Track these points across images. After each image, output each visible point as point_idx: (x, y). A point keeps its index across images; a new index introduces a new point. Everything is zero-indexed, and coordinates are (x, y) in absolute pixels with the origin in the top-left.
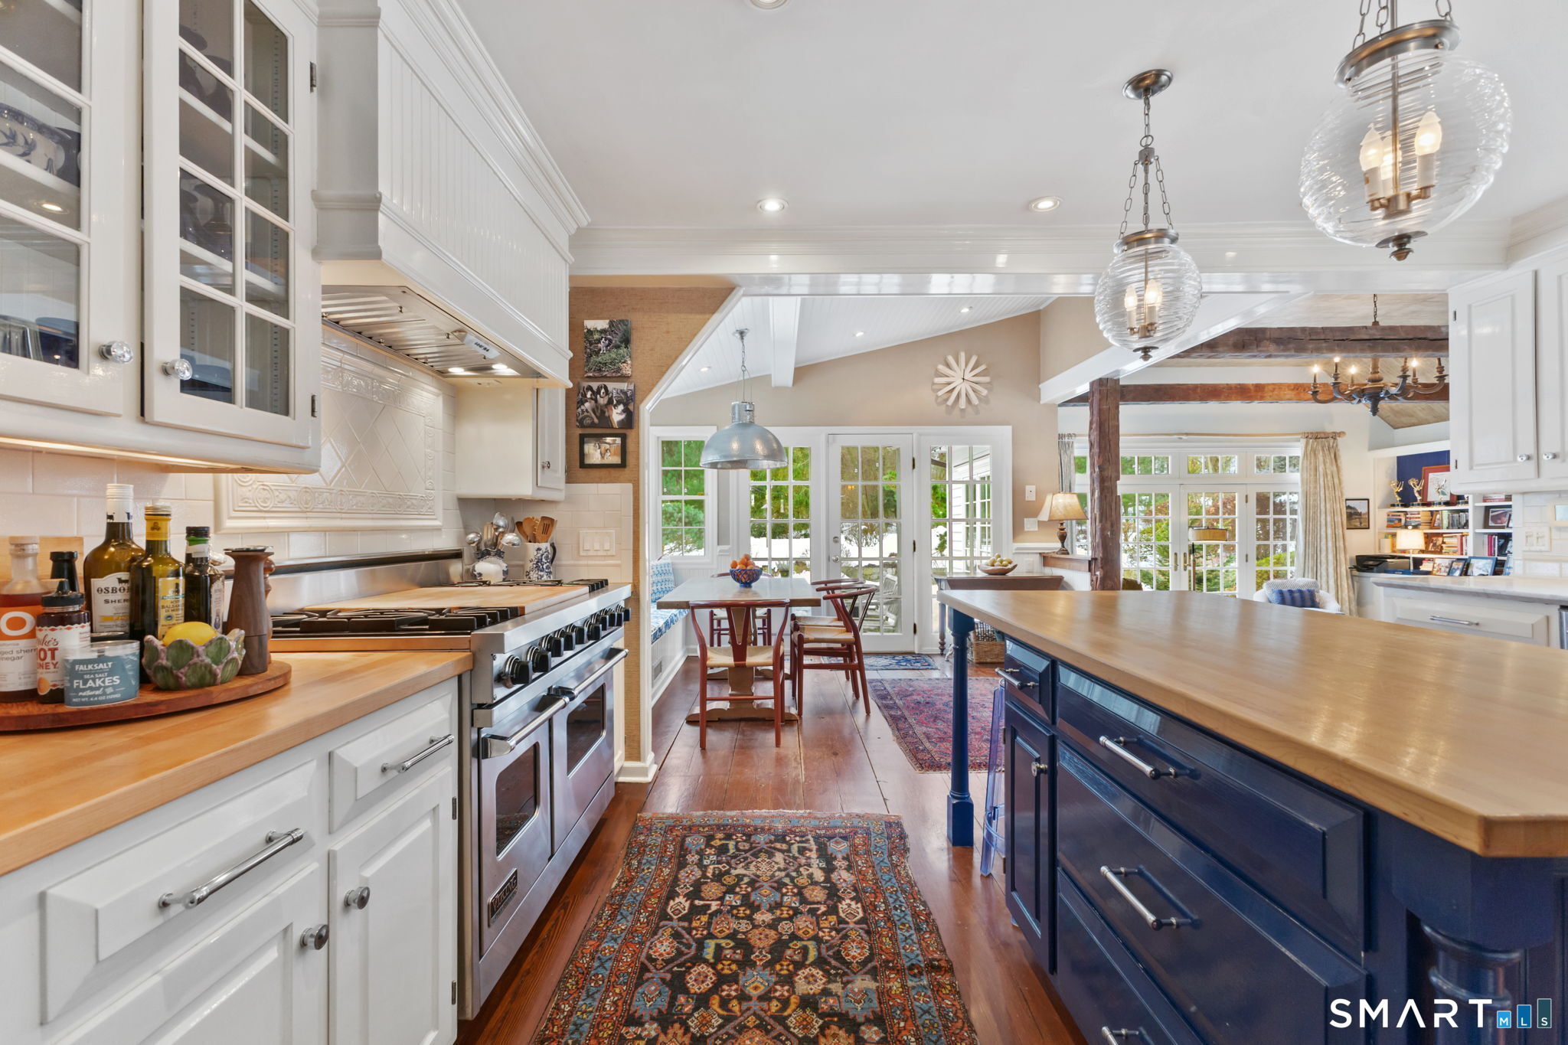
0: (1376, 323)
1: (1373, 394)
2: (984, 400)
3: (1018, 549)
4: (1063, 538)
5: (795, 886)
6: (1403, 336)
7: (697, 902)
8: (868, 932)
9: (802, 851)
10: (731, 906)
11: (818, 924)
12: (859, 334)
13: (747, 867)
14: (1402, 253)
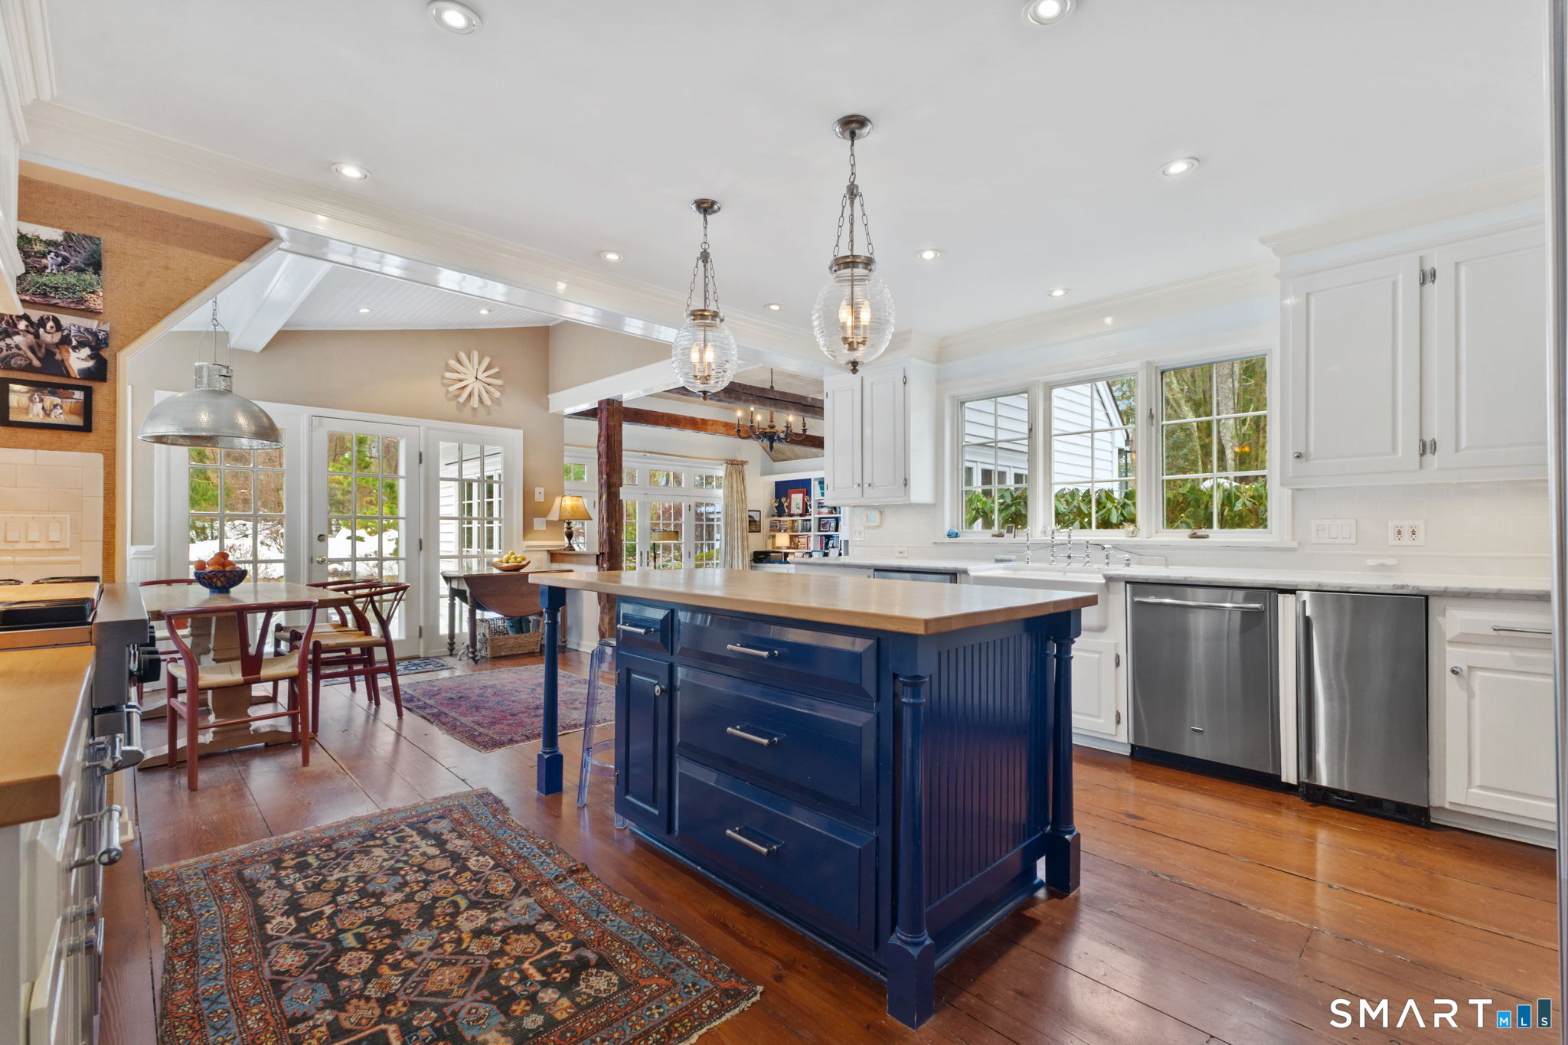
0: (772, 387)
1: (769, 436)
2: (496, 402)
3: (528, 547)
4: (570, 536)
5: (412, 866)
6: (790, 400)
7: (303, 914)
8: (507, 871)
9: (401, 839)
10: (350, 903)
11: (455, 883)
12: (364, 311)
13: (345, 869)
14: (854, 371)
